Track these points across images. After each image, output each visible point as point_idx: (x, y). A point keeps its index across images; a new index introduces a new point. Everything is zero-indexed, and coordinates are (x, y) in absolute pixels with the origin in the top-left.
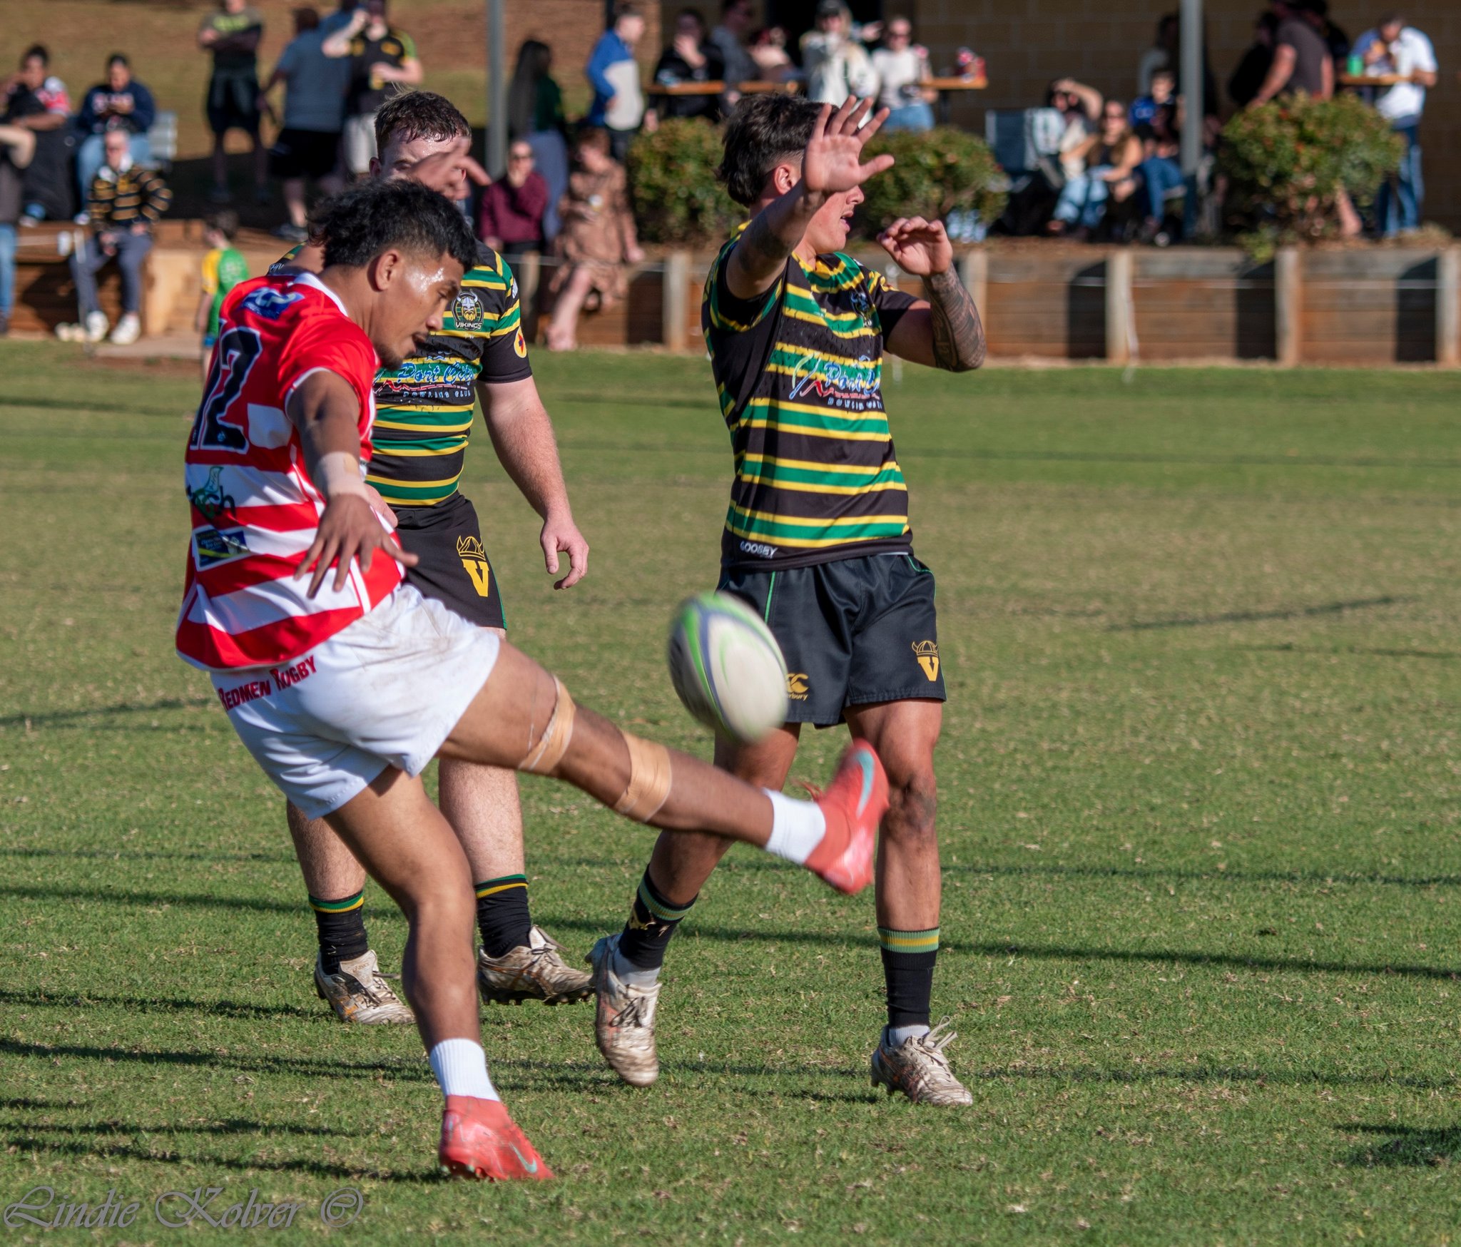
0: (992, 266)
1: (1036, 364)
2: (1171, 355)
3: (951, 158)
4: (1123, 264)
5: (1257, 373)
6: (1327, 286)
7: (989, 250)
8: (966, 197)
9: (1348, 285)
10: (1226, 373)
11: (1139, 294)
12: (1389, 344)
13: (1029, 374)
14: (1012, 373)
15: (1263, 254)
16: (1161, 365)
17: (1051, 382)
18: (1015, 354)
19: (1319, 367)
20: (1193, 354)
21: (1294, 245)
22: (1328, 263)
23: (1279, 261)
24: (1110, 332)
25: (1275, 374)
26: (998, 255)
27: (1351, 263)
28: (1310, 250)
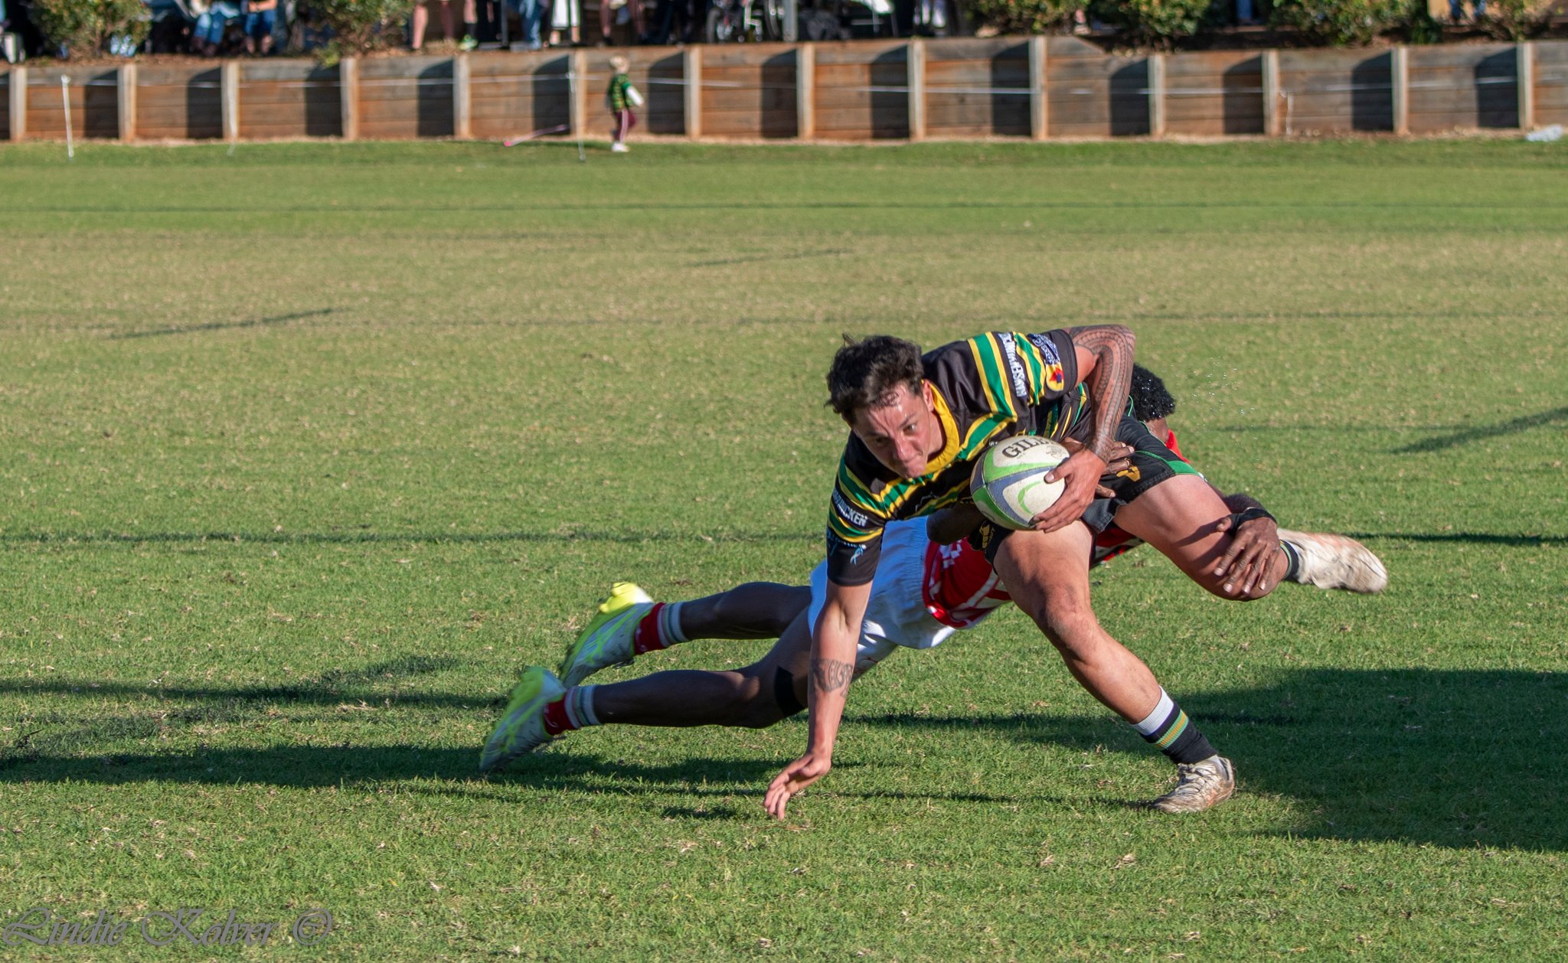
0: (141, 75)
1: (172, 143)
2: (269, 135)
4: (232, 71)
5: (328, 146)
6: (375, 84)
7: (138, 62)
8: (121, 26)
9: (391, 83)
10: (306, 147)
11: (244, 93)
12: (413, 123)
13: (165, 150)
14: (153, 151)
15: (330, 61)
16: (258, 141)
17: (181, 155)
18: (158, 137)
19: (373, 140)
20: (284, 134)
21: (353, 55)
22: (377, 67)
23: (342, 66)
24: (225, 119)
25: (341, 146)
26: (145, 66)
27: (392, 66)
28: (364, 57)
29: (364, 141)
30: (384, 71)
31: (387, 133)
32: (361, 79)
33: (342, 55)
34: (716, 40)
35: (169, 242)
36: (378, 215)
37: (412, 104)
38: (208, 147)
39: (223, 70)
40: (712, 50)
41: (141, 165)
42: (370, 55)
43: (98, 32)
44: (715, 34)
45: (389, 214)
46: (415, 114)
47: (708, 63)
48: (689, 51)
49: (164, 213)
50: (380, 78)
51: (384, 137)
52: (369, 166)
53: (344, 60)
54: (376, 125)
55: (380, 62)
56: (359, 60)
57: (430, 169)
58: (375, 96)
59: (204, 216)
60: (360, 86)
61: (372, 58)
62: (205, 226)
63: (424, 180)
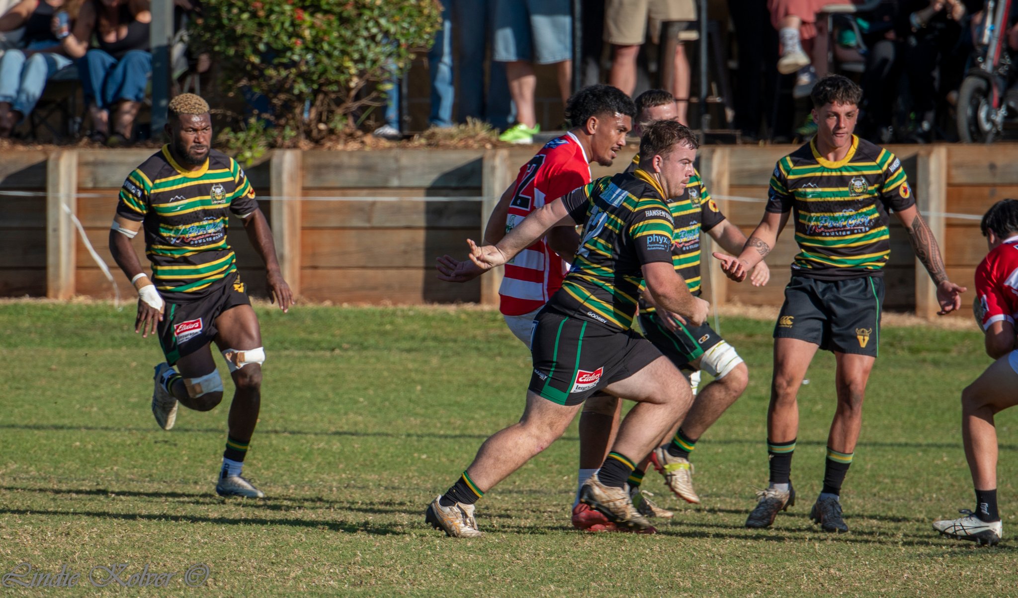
4: (67, 169)
9: (364, 198)
15: (254, 154)
19: (326, 305)
21: (295, 146)
22: (338, 167)
23: (275, 161)
24: (51, 259)
27: (367, 168)
28: (314, 148)
29: (310, 306)
30: (351, 177)
31: (354, 294)
32: (306, 190)
33: (272, 146)
34: (977, 136)
38: (17, 310)
39: (51, 165)
40: (967, 152)
42: (327, 145)
44: (975, 121)
45: (357, 444)
47: (960, 177)
48: (929, 154)
50: (344, 189)
51: (349, 301)
52: (322, 353)
53: (277, 152)
54: (334, 277)
55: (345, 159)
56: (304, 154)
57: (435, 361)
58: (334, 221)
59: (10, 440)
60: (304, 203)
61: (329, 148)
62: (11, 458)
63: (422, 383)
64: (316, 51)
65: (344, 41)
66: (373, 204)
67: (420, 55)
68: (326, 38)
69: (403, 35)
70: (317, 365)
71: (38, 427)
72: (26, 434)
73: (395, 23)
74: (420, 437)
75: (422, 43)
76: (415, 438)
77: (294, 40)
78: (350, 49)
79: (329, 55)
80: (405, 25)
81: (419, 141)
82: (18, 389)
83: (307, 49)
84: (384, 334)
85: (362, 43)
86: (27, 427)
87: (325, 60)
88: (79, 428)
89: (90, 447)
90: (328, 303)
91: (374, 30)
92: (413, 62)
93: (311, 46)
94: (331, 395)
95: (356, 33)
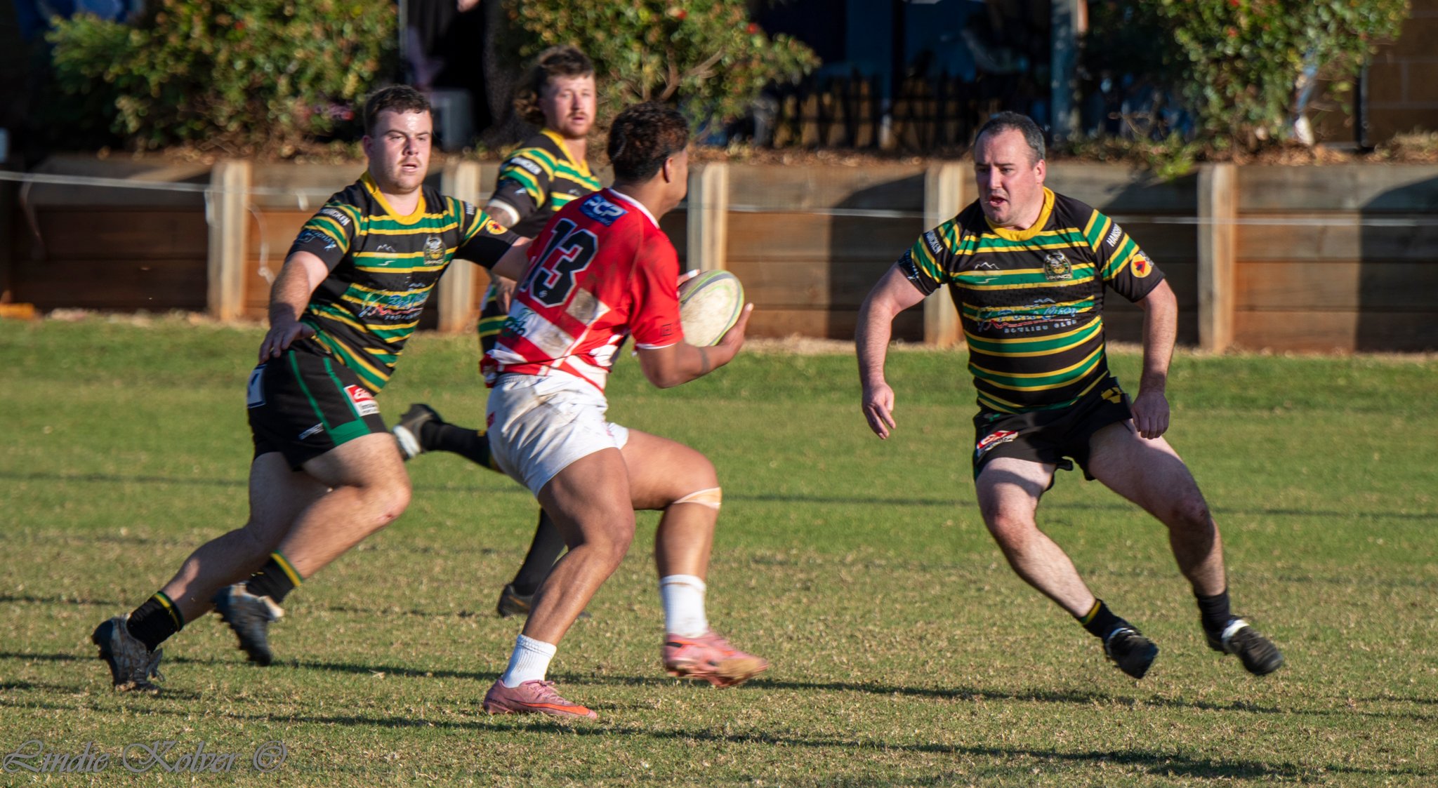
0: (738, 188)
3: (674, 12)
6: (1277, 224)
7: (734, 159)
13: (792, 363)
15: (1176, 170)
21: (1228, 159)
22: (1281, 186)
23: (1203, 178)
25: (1193, 364)
26: (746, 170)
28: (1251, 163)
29: (1246, 355)
30: (1296, 197)
31: (1300, 340)
32: (1241, 213)
33: (1200, 158)
35: (778, 573)
36: (1271, 526)
37: (1350, 275)
39: (929, 181)
41: (733, 394)
42: (1267, 157)
43: (646, 87)
45: (1298, 525)
46: (1353, 301)
49: (777, 507)
50: (1287, 212)
51: (1295, 349)
52: (1257, 413)
53: (1205, 168)
54: (1275, 320)
55: (1290, 176)
56: (1240, 169)
57: (1398, 423)
58: (1275, 251)
59: (867, 517)
60: (1240, 229)
61: (1270, 164)
62: (866, 541)
63: (1381, 450)
64: (1252, 43)
65: (1290, 32)
66: (1324, 230)
67: (1383, 49)
68: (1266, 28)
69: (1362, 23)
70: (1251, 427)
71: (902, 502)
72: (886, 510)
73: (1352, 8)
74: (1376, 517)
75: (1384, 33)
76: (1370, 518)
77: (1225, 29)
78: (1296, 40)
79: (1270, 48)
80: (1365, 12)
81: (1380, 154)
82: (882, 454)
83: (1244, 40)
84: (1336, 391)
85: (1311, 33)
86: (890, 502)
87: (1266, 54)
88: (952, 503)
89: (964, 526)
90: (1267, 352)
91: (1325, 17)
92: (1375, 57)
93: (1248, 36)
94: (1268, 466)
95: (1303, 23)
